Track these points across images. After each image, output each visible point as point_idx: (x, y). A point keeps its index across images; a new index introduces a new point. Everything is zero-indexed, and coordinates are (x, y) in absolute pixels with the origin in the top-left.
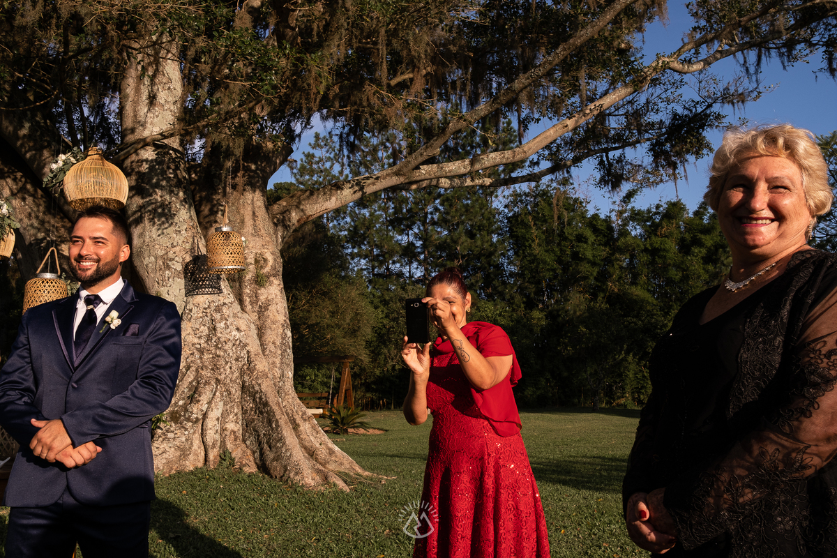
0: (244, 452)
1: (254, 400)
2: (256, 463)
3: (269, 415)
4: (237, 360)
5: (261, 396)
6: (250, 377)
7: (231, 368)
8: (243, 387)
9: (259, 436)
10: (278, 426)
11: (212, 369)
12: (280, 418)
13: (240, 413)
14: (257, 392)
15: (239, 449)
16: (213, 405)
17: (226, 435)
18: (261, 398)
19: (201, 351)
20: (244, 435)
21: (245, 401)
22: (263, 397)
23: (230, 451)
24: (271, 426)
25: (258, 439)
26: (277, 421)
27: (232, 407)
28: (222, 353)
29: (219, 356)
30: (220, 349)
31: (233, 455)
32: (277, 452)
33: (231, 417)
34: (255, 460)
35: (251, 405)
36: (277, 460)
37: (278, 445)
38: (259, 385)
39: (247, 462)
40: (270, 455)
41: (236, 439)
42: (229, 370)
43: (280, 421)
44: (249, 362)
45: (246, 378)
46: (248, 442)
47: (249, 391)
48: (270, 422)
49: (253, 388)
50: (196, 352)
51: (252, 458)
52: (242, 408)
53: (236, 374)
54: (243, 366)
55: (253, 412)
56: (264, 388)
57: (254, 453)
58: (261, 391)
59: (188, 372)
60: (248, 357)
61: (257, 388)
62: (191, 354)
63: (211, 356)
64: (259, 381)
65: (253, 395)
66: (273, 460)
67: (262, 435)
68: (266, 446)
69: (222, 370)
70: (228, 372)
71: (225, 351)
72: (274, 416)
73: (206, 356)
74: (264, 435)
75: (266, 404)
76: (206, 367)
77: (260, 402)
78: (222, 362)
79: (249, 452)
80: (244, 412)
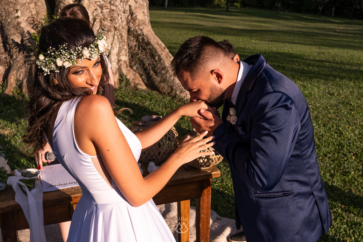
0: (135, 75)
1: (137, 40)
2: (145, 83)
3: (152, 51)
4: (124, 12)
5: (143, 38)
6: (134, 25)
7: (121, 18)
8: (129, 31)
9: (144, 65)
10: (160, 59)
11: (111, 20)
12: (162, 54)
13: (127, 49)
14: (140, 35)
15: (131, 73)
16: (113, 45)
17: (121, 64)
18: (143, 39)
19: (101, 7)
20: (130, 63)
21: (130, 40)
22: (145, 38)
23: (125, 74)
24: (154, 58)
25: (143, 67)
26: (159, 56)
27: (123, 45)
28: (115, 8)
29: (113, 10)
30: (113, 5)
31: (128, 77)
32: (162, 77)
33: (123, 52)
34: (143, 80)
35: (135, 43)
36: (164, 82)
37: (163, 72)
38: (141, 30)
39: (139, 82)
40: (157, 79)
41: (127, 67)
42: (120, 20)
43: (162, 56)
44: (132, 14)
45: (131, 25)
46: (135, 68)
47: (134, 34)
48: (153, 56)
49: (137, 32)
50: (98, 8)
51: (141, 79)
52: (128, 45)
53: (125, 23)
54: (128, 16)
55: (137, 48)
56: (145, 32)
57: (141, 76)
58: (143, 35)
59: (95, 23)
60: (130, 10)
61: (139, 32)
62: (96, 10)
63: (108, 10)
64: (141, 27)
65: (137, 37)
66: (161, 82)
67: (147, 65)
68: (152, 72)
69: (117, 20)
70: (120, 22)
71: (116, 6)
72: (156, 52)
73: (105, 11)
74: (149, 64)
75: (148, 43)
76: (106, 18)
77: (142, 42)
78: (116, 15)
79: (138, 75)
80: (130, 48)
